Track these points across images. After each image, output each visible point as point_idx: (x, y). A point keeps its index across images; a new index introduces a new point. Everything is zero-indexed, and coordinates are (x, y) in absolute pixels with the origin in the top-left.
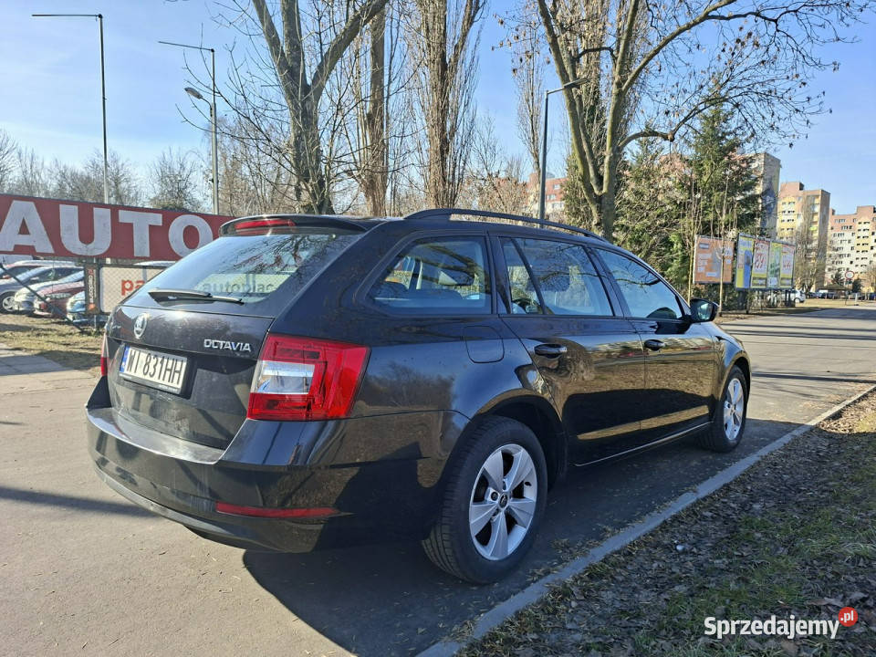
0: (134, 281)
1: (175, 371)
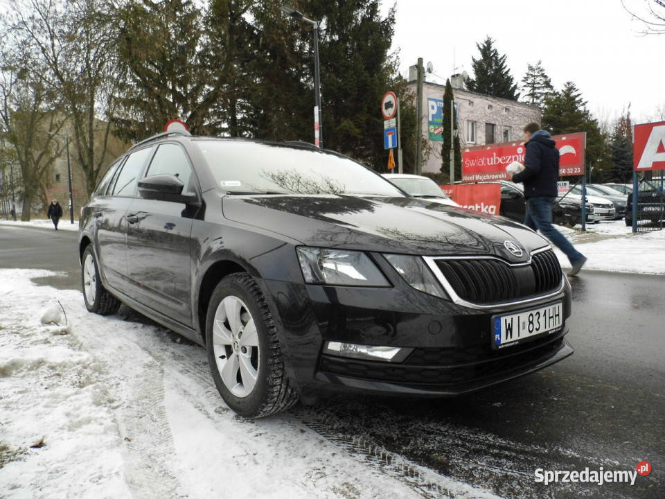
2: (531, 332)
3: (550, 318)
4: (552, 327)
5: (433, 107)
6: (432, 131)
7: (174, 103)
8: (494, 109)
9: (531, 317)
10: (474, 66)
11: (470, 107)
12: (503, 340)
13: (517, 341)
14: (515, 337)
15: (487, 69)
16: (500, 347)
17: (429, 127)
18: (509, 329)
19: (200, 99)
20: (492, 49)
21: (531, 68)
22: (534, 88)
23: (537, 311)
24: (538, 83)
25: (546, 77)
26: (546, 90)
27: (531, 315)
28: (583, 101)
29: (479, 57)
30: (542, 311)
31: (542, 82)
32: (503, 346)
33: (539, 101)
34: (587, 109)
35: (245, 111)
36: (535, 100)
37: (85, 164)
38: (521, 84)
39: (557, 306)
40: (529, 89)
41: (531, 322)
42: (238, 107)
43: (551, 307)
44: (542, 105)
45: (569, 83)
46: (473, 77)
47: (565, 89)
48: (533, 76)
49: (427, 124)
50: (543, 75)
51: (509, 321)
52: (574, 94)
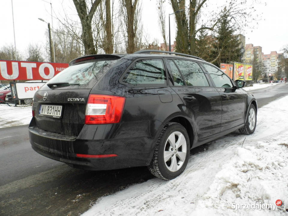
0: (29, 87)
1: (58, 111)
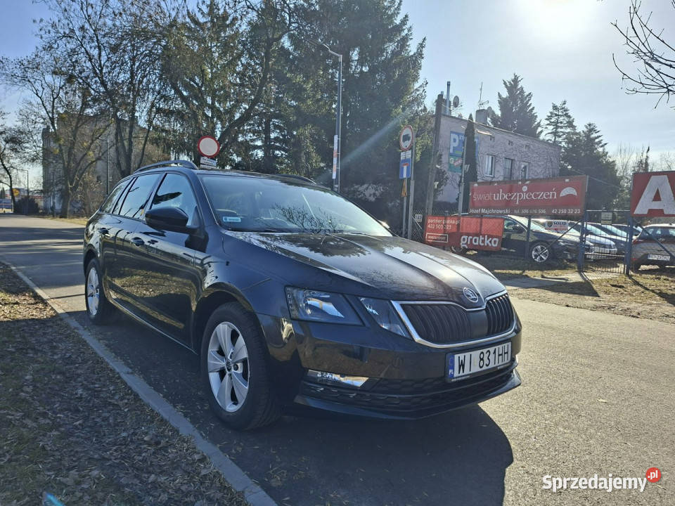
2: (481, 367)
3: (499, 355)
4: (500, 363)
5: (455, 140)
6: (452, 163)
7: (213, 117)
8: (514, 145)
9: (482, 355)
10: (500, 103)
11: (491, 142)
12: (456, 374)
13: (468, 375)
14: (467, 371)
15: (513, 106)
16: (453, 380)
17: (449, 158)
18: (462, 365)
19: (237, 116)
20: (519, 87)
21: (555, 108)
22: (557, 127)
23: (487, 349)
24: (561, 123)
25: (569, 117)
26: (568, 130)
27: (482, 353)
28: (603, 143)
29: (505, 94)
30: (492, 349)
31: (565, 122)
32: (455, 380)
33: (560, 140)
34: (606, 151)
35: (278, 131)
36: (557, 139)
37: (123, 169)
38: (544, 122)
39: (506, 345)
40: (552, 127)
41: (482, 359)
42: (272, 127)
43: (500, 346)
44: (563, 144)
45: (590, 125)
46: (498, 113)
47: (585, 130)
48: (556, 115)
49: (447, 156)
50: (567, 115)
51: (462, 358)
52: (594, 135)
